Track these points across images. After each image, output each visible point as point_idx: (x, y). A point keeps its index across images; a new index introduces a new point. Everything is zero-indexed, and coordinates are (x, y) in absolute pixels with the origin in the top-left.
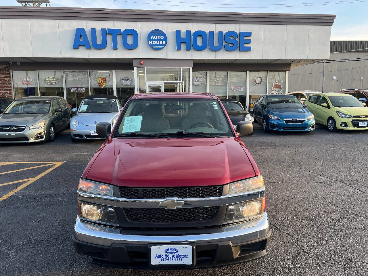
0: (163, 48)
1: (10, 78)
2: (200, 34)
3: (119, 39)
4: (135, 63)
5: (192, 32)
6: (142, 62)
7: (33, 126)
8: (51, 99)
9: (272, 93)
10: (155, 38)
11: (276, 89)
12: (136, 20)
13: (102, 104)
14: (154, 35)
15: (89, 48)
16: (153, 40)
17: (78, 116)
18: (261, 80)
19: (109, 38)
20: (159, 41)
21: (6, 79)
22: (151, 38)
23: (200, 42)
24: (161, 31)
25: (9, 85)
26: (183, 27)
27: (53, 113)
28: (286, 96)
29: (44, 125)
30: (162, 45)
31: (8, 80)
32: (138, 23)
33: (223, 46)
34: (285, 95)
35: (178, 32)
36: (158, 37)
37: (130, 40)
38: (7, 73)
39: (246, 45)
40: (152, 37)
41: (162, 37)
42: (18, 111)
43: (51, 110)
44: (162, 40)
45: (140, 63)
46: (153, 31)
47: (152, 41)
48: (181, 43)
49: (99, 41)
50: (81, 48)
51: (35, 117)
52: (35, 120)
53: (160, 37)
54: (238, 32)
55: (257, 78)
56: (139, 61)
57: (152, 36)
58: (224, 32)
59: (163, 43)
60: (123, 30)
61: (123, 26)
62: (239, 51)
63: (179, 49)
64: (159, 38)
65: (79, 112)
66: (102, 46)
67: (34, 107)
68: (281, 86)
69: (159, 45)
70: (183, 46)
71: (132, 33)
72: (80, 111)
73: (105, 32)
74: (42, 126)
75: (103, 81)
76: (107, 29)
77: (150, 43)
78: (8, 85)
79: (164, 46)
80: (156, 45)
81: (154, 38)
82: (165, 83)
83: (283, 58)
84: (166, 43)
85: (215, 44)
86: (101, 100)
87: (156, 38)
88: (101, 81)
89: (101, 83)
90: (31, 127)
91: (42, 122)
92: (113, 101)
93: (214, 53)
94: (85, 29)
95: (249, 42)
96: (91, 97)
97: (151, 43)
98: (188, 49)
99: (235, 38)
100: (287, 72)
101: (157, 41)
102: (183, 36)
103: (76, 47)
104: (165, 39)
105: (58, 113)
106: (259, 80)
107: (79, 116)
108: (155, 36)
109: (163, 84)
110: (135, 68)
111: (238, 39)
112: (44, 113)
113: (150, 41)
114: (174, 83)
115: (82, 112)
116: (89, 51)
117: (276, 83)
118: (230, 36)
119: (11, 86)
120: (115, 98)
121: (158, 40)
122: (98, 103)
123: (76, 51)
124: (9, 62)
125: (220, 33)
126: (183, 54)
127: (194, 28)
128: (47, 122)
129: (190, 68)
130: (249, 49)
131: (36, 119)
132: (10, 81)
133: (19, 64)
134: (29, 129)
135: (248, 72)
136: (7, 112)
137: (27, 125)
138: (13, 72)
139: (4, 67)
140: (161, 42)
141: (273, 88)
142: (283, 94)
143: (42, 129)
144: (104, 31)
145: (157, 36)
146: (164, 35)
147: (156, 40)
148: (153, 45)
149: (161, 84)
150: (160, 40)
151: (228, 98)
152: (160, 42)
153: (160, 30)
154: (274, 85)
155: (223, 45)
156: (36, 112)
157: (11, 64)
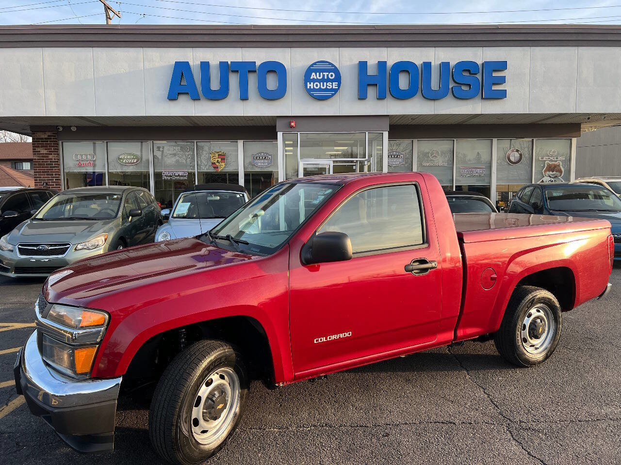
0: (333, 95)
1: (58, 154)
2: (404, 67)
3: (253, 81)
4: (279, 124)
5: (390, 63)
6: (293, 122)
7: (84, 244)
8: (124, 191)
9: (543, 181)
10: (318, 78)
11: (551, 173)
12: (285, 44)
13: (217, 200)
14: (316, 71)
15: (196, 98)
16: (314, 81)
17: (170, 225)
18: (521, 155)
19: (234, 80)
20: (325, 83)
21: (50, 157)
22: (311, 78)
23: (403, 82)
24: (330, 64)
25: (56, 167)
26: (373, 56)
27: (125, 218)
28: (572, 185)
29: (104, 242)
30: (332, 90)
31: (55, 159)
32: (287, 51)
33: (450, 91)
34: (570, 183)
35: (363, 65)
36: (324, 75)
37: (272, 83)
38: (53, 146)
39: (495, 88)
40: (313, 76)
41: (332, 76)
42: (63, 213)
43: (120, 214)
44: (332, 81)
45: (290, 124)
46: (315, 64)
47: (312, 83)
48: (369, 85)
49: (215, 85)
50: (182, 98)
51: (91, 225)
52: (89, 231)
53: (328, 75)
54: (480, 62)
55: (513, 151)
56: (287, 121)
57: (313, 74)
58: (453, 64)
59: (334, 85)
60: (258, 64)
61: (258, 56)
62: (482, 98)
63: (362, 97)
64: (326, 78)
65: (173, 217)
66: (221, 95)
67: (93, 206)
68: (561, 166)
69: (326, 90)
70: (372, 92)
71: (275, 69)
72: (175, 216)
73: (226, 68)
74: (100, 243)
75: (220, 160)
76: (229, 63)
77: (308, 87)
78: (54, 167)
79: (336, 91)
80: (320, 90)
81: (316, 78)
82: (334, 162)
83: (571, 110)
84: (339, 86)
85: (435, 84)
86: (216, 194)
87: (320, 76)
88: (216, 159)
89: (217, 164)
90: (79, 247)
91: (100, 236)
92: (238, 196)
93: (431, 103)
94: (191, 63)
95: (502, 80)
96: (199, 188)
97: (310, 87)
98: (381, 97)
99: (473, 74)
100: (574, 140)
101: (321, 83)
102: (371, 71)
103: (173, 96)
104: (338, 79)
105: (136, 219)
106: (517, 155)
107: (173, 224)
108: (318, 74)
109: (332, 165)
110: (280, 135)
111: (479, 76)
112: (107, 218)
113: (308, 83)
114: (352, 162)
115: (179, 217)
116: (197, 102)
117: (551, 161)
118: (464, 70)
119: (59, 170)
120: (241, 189)
121: (323, 80)
122: (209, 198)
123: (172, 103)
124: (58, 126)
125: (445, 66)
126: (371, 107)
127: (393, 56)
128: (111, 236)
129: (384, 132)
130: (502, 95)
131: (92, 230)
132: (59, 159)
133: (73, 130)
134: (76, 249)
135: (495, 140)
136: (40, 216)
137: (72, 242)
138: (64, 143)
139: (49, 136)
140: (329, 84)
141: (545, 171)
142: (564, 181)
143: (100, 249)
144: (224, 66)
145: (321, 73)
146: (336, 71)
147: (319, 81)
148: (314, 90)
149: (327, 163)
150: (328, 80)
151: (454, 190)
152: (327, 86)
153: (327, 62)
154: (546, 165)
155: (450, 87)
156: (95, 217)
157: (61, 129)
